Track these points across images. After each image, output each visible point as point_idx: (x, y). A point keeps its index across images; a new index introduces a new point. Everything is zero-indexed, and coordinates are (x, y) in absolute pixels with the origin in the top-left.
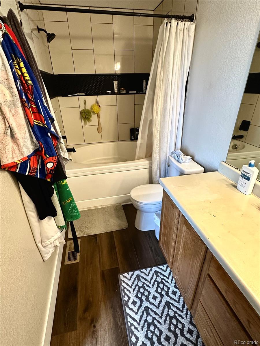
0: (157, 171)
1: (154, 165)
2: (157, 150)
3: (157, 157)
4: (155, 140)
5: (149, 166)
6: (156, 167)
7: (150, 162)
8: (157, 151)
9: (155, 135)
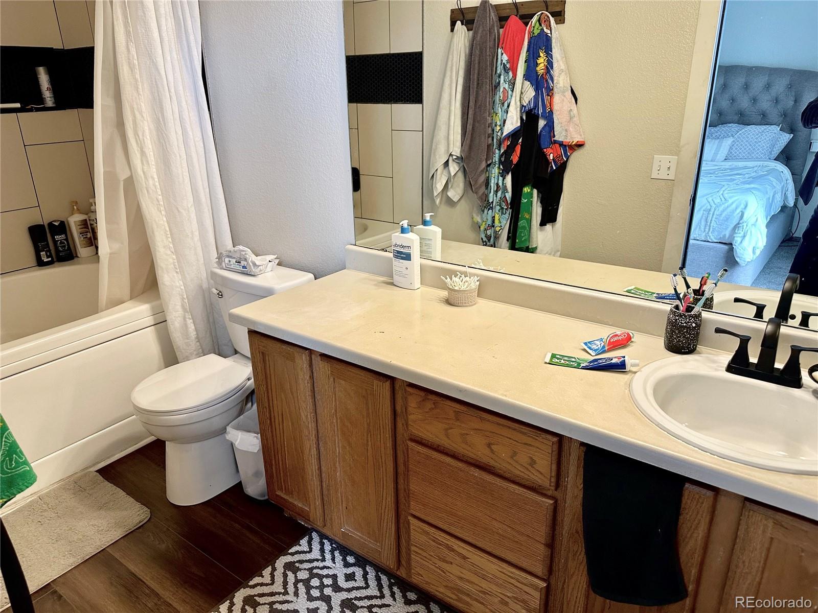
0: (185, 325)
1: (170, 308)
2: (171, 260)
3: (174, 282)
4: (156, 233)
5: (155, 319)
6: (180, 312)
7: (155, 303)
8: (172, 266)
9: (155, 221)
